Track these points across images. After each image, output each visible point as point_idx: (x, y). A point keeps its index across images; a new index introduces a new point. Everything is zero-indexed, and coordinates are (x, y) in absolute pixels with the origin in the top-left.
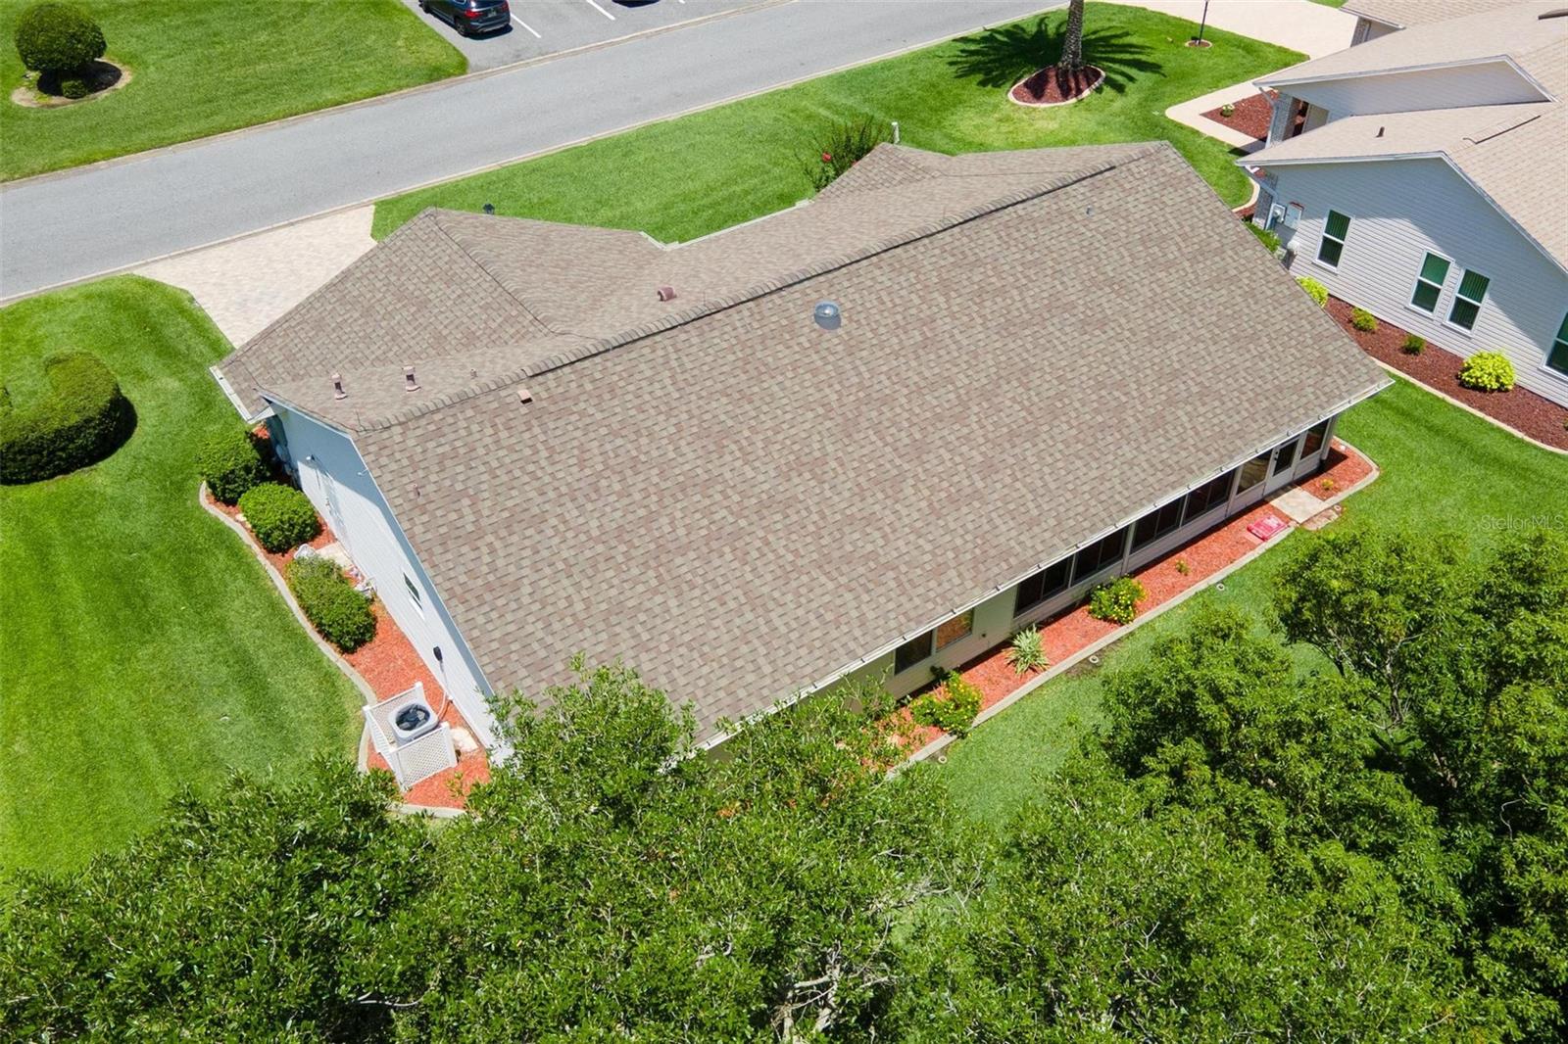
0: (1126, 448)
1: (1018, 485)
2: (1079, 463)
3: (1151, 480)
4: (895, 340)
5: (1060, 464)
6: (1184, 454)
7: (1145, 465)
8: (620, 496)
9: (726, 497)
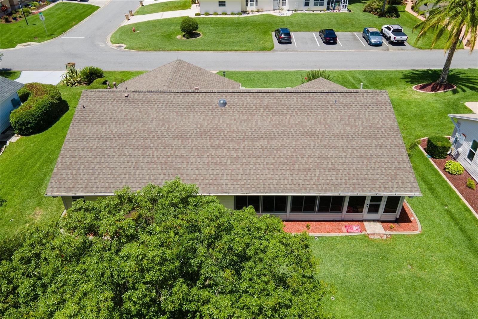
0: (288, 173)
1: (241, 169)
2: (267, 171)
3: (288, 186)
4: (238, 116)
5: (261, 168)
6: (308, 183)
7: (290, 181)
9: (154, 137)
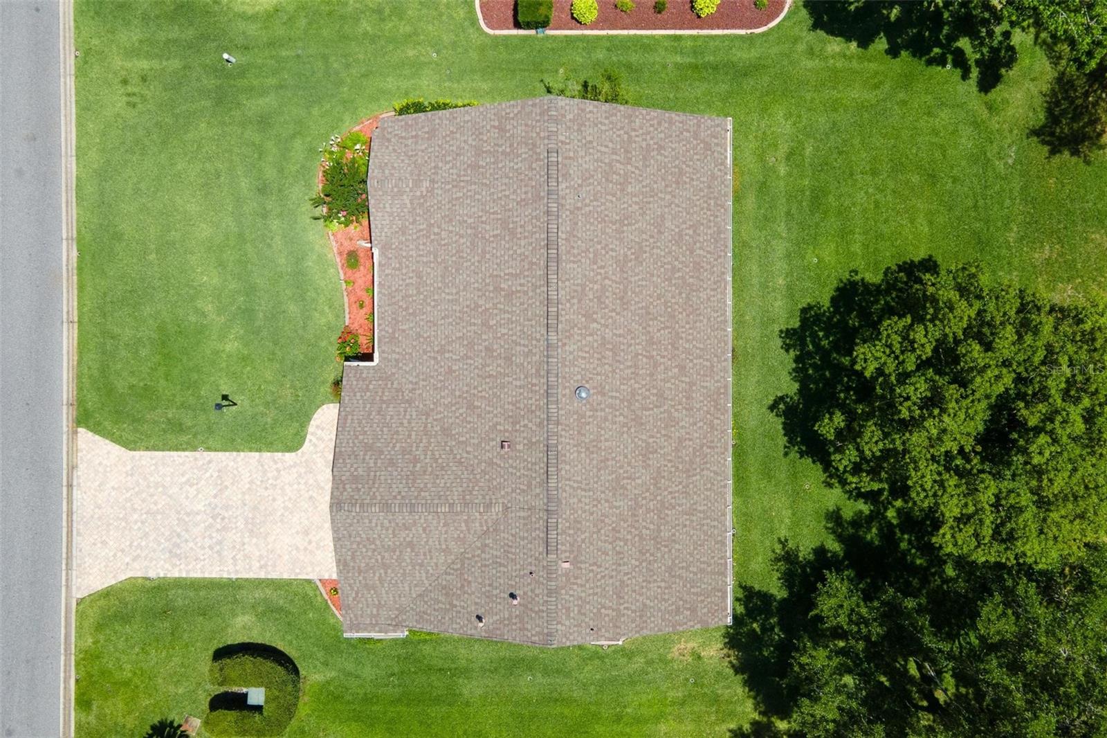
0: (701, 295)
1: (695, 361)
2: (698, 324)
3: (719, 296)
5: (695, 334)
6: (715, 269)
7: (712, 293)
8: (626, 544)
9: (644, 498)
